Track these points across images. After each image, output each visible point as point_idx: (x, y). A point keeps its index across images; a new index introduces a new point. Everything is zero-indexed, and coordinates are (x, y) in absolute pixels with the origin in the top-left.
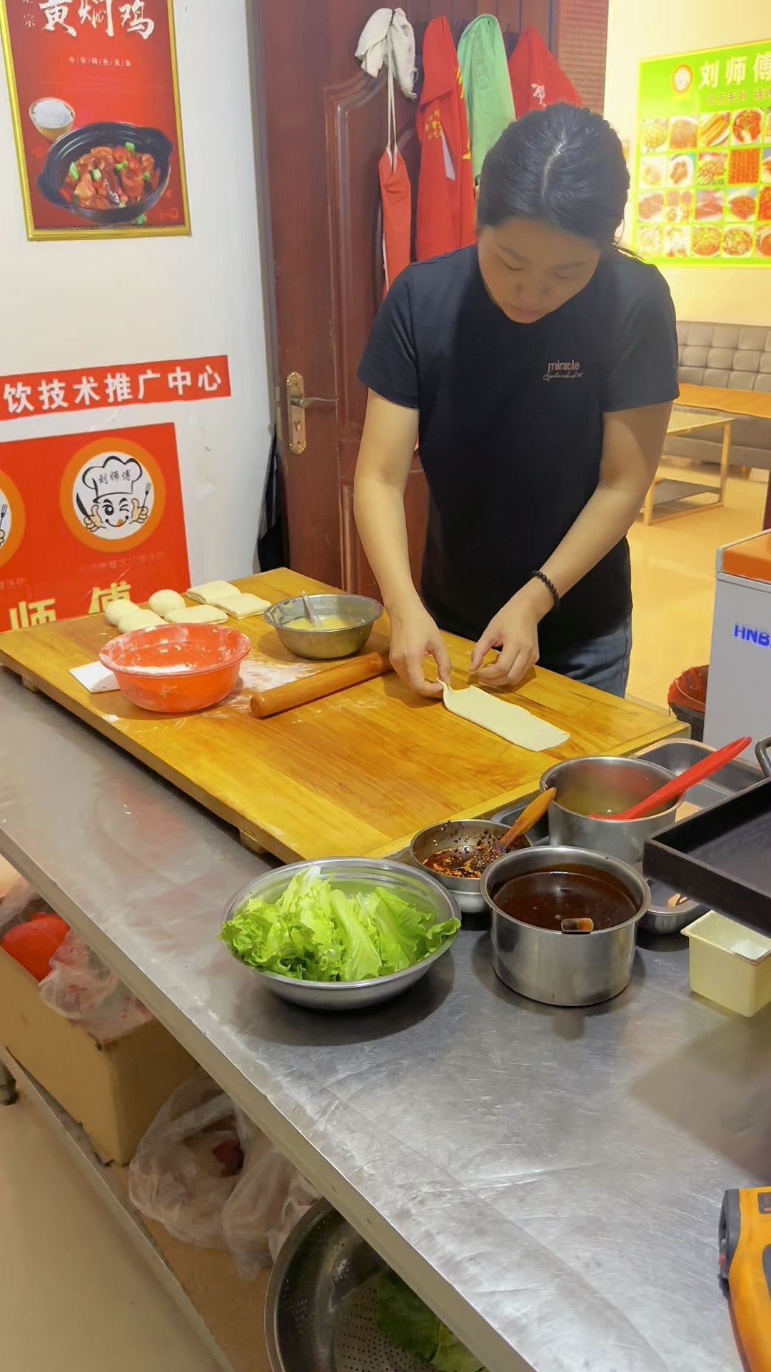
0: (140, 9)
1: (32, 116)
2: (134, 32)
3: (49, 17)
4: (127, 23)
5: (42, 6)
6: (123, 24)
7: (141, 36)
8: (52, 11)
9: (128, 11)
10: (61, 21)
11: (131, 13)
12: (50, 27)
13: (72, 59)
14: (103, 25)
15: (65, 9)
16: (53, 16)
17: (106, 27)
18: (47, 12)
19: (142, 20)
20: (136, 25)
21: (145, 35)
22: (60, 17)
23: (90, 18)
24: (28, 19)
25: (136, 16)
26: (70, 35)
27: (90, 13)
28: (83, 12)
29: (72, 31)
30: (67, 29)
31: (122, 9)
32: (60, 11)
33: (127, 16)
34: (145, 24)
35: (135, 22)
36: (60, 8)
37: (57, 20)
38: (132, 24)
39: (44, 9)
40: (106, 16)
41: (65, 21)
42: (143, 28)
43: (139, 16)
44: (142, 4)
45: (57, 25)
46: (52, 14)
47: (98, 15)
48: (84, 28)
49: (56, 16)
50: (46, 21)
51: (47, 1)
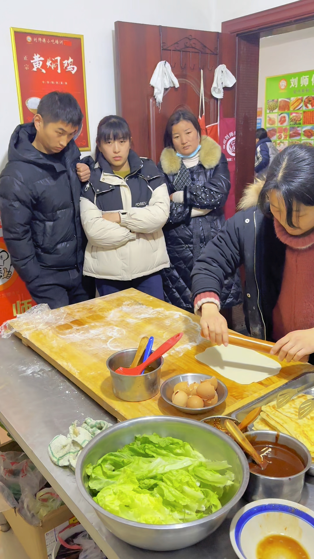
0: (71, 62)
1: (27, 105)
2: (69, 71)
3: (35, 66)
4: (66, 68)
5: (32, 61)
6: (64, 68)
7: (72, 73)
8: (36, 63)
9: (66, 63)
10: (39, 67)
11: (68, 64)
12: (35, 69)
13: (43, 82)
14: (56, 68)
15: (41, 63)
17: (58, 69)
18: (34, 64)
19: (72, 66)
20: (70, 68)
21: (73, 72)
22: (39, 65)
23: (51, 66)
24: (26, 66)
25: (70, 65)
26: (43, 72)
27: (51, 64)
28: (48, 63)
29: (44, 71)
30: (42, 70)
31: (64, 62)
32: (39, 63)
33: (66, 65)
34: (73, 68)
35: (69, 67)
36: (39, 62)
37: (38, 67)
38: (68, 68)
39: (33, 63)
40: (57, 65)
41: (42, 67)
42: (72, 69)
43: (71, 65)
44: (72, 60)
45: (38, 69)
47: (54, 65)
48: (49, 70)
49: (37, 65)
50: (33, 67)
51: (34, 59)
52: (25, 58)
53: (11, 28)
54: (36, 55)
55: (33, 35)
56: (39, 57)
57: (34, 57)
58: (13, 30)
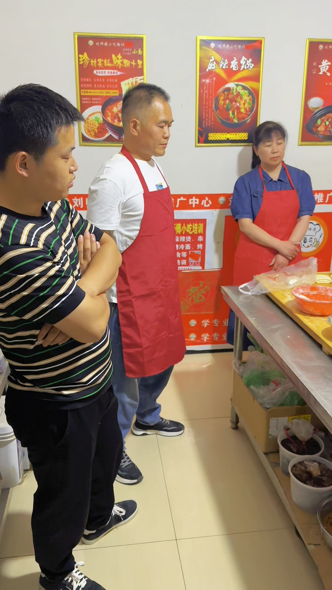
1: (308, 103)
8: (323, 68)
10: (325, 71)
12: (321, 73)
13: (327, 84)
15: (328, 67)
16: (323, 70)
18: (321, 68)
22: (325, 70)
24: (314, 71)
26: (328, 76)
29: (329, 74)
30: (327, 73)
32: (326, 68)
36: (326, 66)
37: (324, 70)
39: (320, 67)
41: (328, 71)
45: (324, 73)
46: (323, 69)
49: (324, 69)
50: (320, 71)
51: (322, 64)
52: (315, 64)
53: (308, 39)
54: (325, 60)
55: (325, 43)
56: (327, 63)
57: (322, 63)
58: (309, 40)
